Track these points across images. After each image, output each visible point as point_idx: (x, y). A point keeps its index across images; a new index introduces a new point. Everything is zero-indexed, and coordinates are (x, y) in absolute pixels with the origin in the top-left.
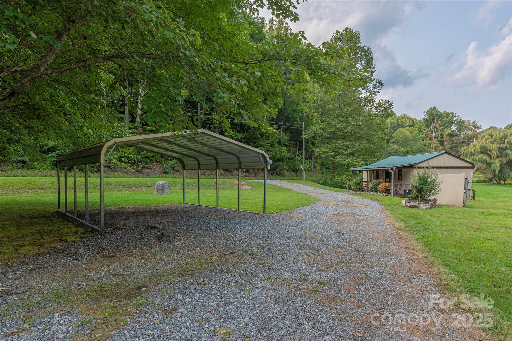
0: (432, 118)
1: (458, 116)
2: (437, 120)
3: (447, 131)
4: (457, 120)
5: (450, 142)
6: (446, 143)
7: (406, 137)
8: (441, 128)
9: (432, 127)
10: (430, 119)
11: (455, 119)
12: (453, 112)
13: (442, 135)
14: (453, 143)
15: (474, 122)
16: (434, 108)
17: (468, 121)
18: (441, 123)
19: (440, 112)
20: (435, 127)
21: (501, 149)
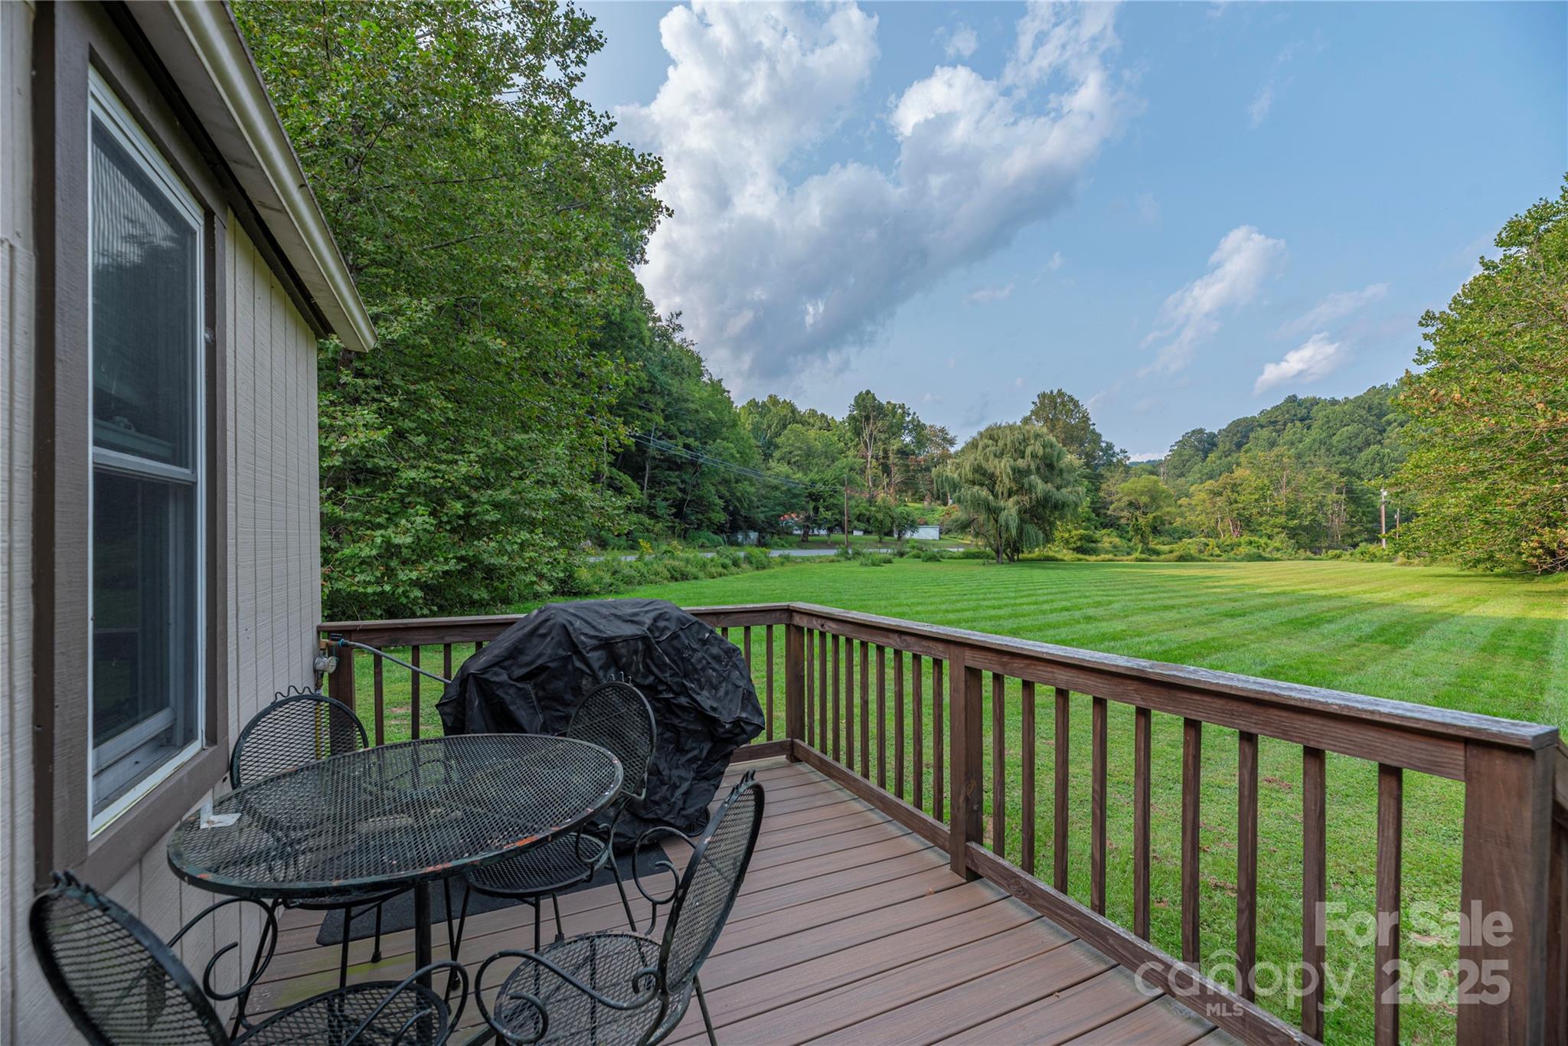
0: (864, 414)
1: (914, 414)
2: (876, 418)
3: (895, 445)
4: (912, 421)
5: (904, 468)
6: (894, 470)
7: (809, 449)
8: (883, 436)
9: (866, 434)
10: (862, 417)
11: (907, 419)
12: (903, 404)
13: (885, 451)
14: (908, 471)
15: (942, 430)
16: (868, 392)
17: (931, 427)
18: (883, 426)
19: (879, 402)
20: (871, 435)
21: (1019, 471)
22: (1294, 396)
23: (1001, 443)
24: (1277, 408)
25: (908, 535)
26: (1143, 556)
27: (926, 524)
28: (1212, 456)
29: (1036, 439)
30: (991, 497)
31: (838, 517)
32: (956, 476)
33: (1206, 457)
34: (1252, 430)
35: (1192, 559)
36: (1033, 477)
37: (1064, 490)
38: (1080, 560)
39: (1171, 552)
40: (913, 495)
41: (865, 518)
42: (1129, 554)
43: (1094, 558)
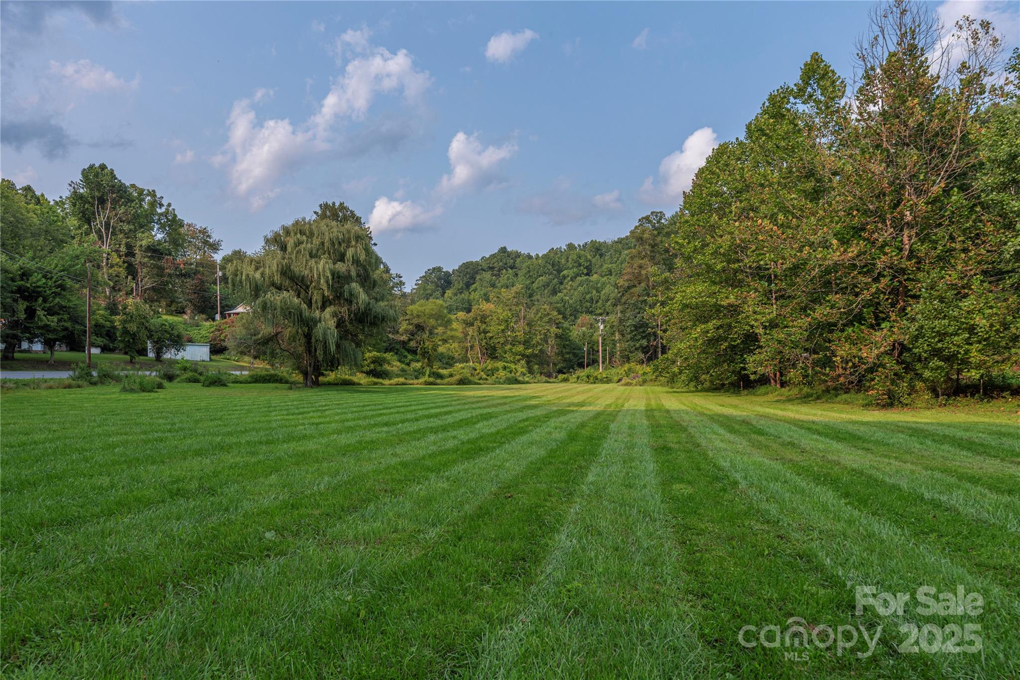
0: (96, 194)
1: (169, 205)
2: (115, 202)
3: (143, 241)
4: (165, 214)
5: (155, 271)
6: (142, 272)
8: (126, 227)
9: (99, 221)
10: (93, 198)
11: (159, 211)
12: (154, 191)
13: (130, 247)
14: (161, 275)
15: (204, 231)
16: (103, 166)
17: (189, 225)
18: (125, 213)
19: (120, 181)
20: (107, 225)
21: (339, 277)
22: (505, 248)
23: (316, 241)
24: (493, 256)
25: (167, 356)
26: (431, 379)
27: (190, 341)
28: (449, 293)
29: (357, 241)
30: (304, 306)
31: (68, 325)
32: (258, 275)
33: (444, 293)
34: (477, 273)
35: (470, 382)
36: (354, 285)
37: (382, 304)
38: (376, 384)
39: (451, 376)
40: (169, 305)
41: (104, 332)
42: (417, 378)
43: (386, 382)
